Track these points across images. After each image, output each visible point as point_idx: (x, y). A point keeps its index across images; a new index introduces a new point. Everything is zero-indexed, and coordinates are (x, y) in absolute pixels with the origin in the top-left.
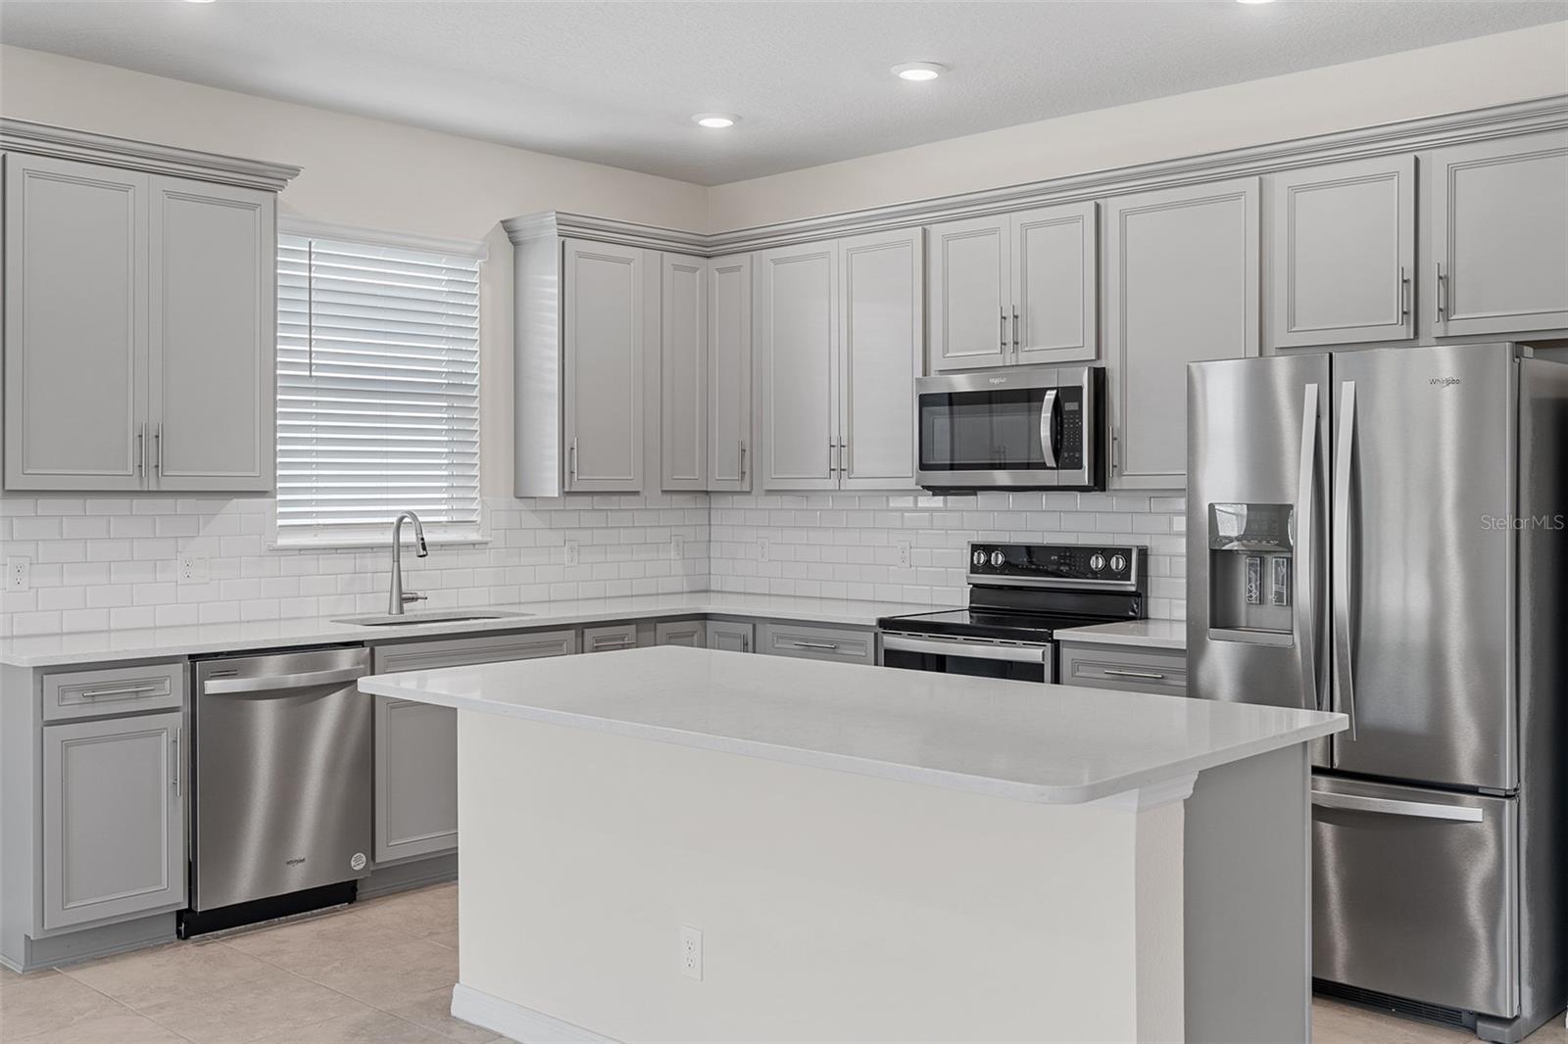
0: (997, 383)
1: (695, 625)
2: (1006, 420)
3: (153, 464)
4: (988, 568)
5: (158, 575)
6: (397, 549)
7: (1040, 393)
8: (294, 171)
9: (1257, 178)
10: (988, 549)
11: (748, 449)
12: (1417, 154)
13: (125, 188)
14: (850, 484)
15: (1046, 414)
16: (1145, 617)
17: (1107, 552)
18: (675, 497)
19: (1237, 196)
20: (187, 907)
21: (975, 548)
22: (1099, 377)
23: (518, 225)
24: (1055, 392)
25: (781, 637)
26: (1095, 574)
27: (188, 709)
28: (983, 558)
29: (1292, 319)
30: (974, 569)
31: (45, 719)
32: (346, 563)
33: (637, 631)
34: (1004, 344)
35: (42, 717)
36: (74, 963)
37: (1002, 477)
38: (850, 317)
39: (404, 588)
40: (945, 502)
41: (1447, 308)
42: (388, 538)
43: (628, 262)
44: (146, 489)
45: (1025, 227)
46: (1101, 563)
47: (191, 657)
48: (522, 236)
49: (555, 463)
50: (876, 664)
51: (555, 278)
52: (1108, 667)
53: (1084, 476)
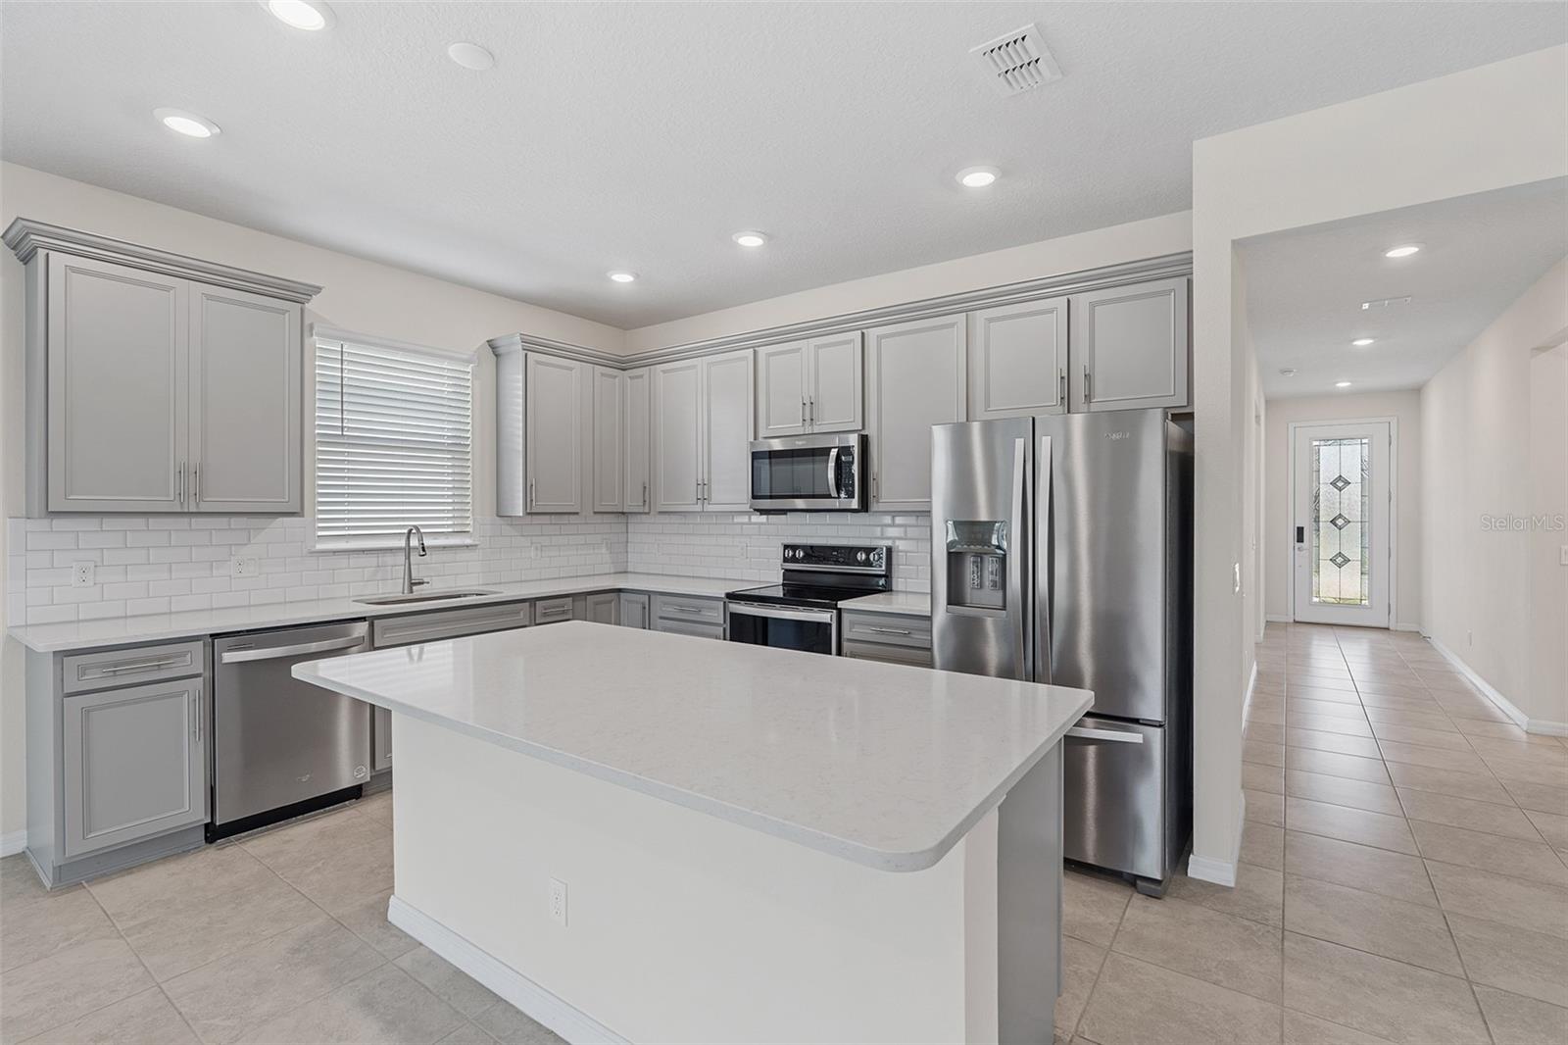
0: (800, 444)
1: (613, 595)
2: (803, 468)
3: (192, 492)
4: (794, 560)
5: (214, 571)
6: (408, 550)
7: (826, 451)
8: (318, 290)
9: (965, 314)
10: (794, 548)
11: (648, 487)
12: (1070, 296)
13: (167, 289)
14: (709, 508)
15: (832, 464)
16: (891, 590)
17: (868, 550)
18: (605, 516)
19: (952, 325)
20: (209, 821)
21: (786, 547)
22: (864, 441)
23: (498, 343)
24: (836, 450)
25: (665, 604)
26: (860, 564)
27: (208, 674)
28: (791, 554)
29: (987, 404)
30: (786, 560)
31: (65, 692)
32: (372, 560)
33: (573, 601)
34: (804, 420)
35: (63, 690)
36: (103, 876)
37: (800, 503)
38: (709, 411)
39: (413, 576)
40: (768, 519)
41: (1090, 395)
42: (402, 543)
43: (571, 369)
44: (186, 510)
45: (818, 347)
46: (864, 556)
47: (211, 635)
48: (501, 350)
49: (521, 495)
50: (725, 639)
51: (521, 377)
52: (874, 626)
53: (855, 504)
